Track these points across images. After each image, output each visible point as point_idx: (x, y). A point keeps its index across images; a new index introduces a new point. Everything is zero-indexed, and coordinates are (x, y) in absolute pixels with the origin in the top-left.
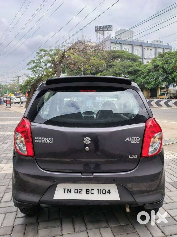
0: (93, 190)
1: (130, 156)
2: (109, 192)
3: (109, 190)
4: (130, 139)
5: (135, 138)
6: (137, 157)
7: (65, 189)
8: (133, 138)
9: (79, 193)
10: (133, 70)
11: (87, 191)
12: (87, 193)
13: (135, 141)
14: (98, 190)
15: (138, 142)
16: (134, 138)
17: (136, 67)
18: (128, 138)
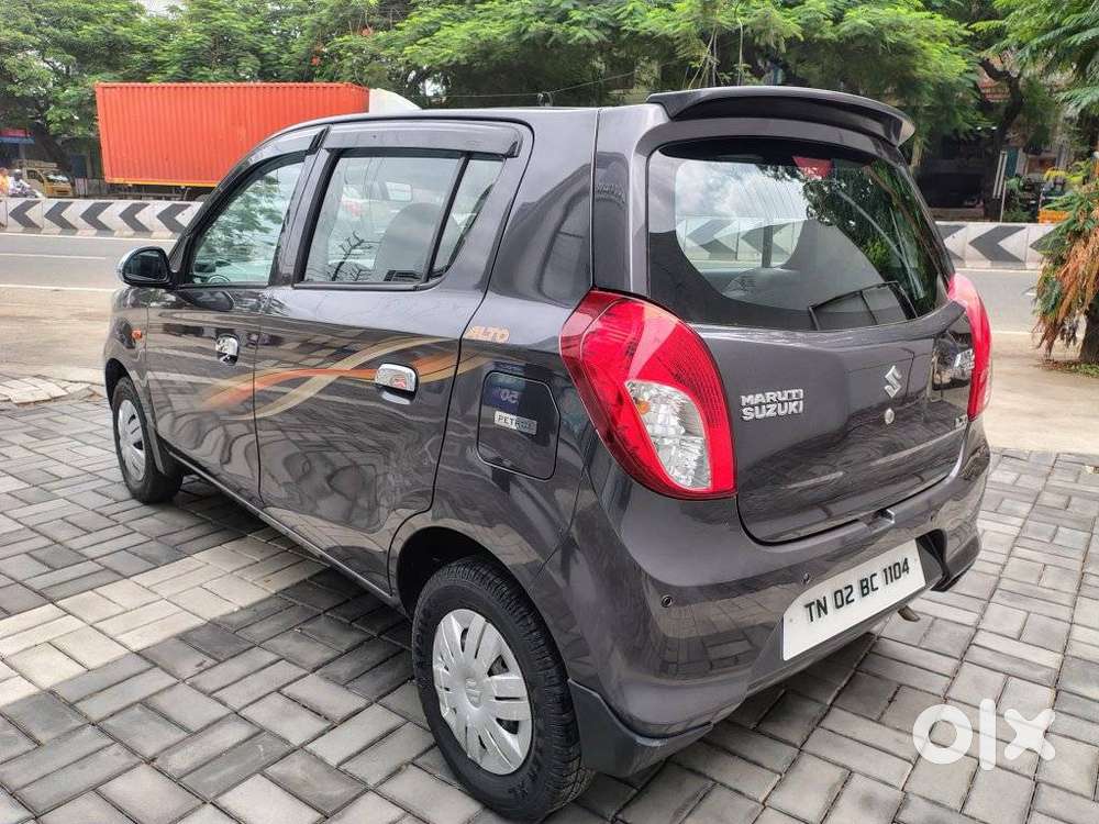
7: (809, 606)
10: (101, 38)
12: (864, 595)
17: (115, 22)
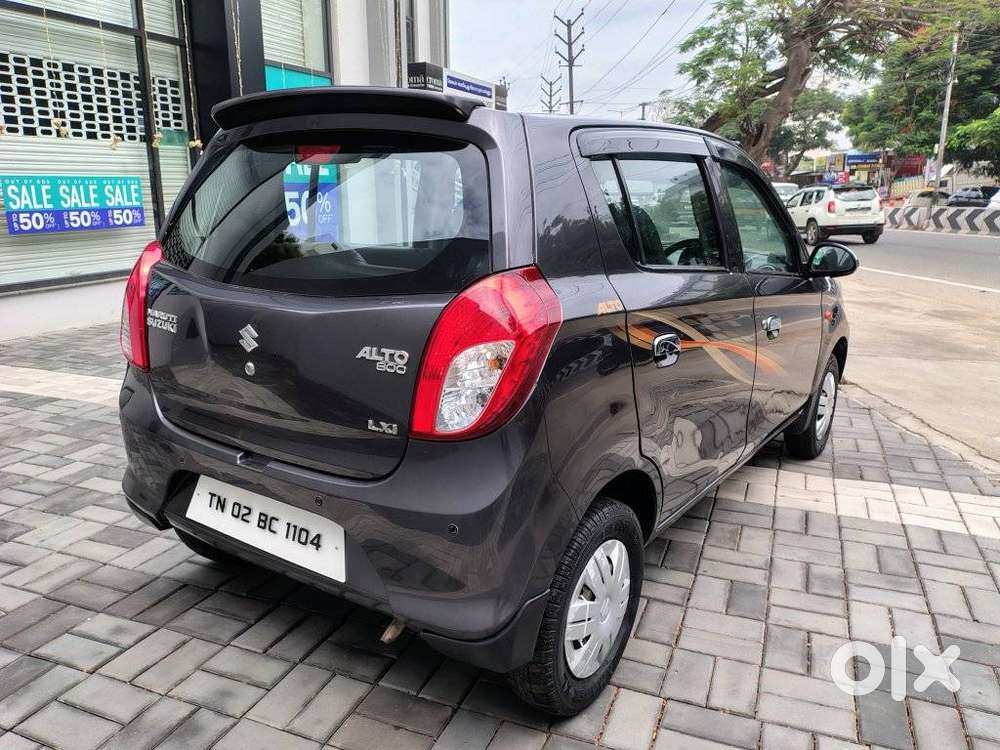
0: (277, 520)
1: (371, 422)
2: (315, 542)
3: (318, 536)
4: (371, 355)
5: (392, 351)
6: (395, 433)
7: (213, 495)
8: (383, 350)
9: (243, 519)
11: (260, 520)
12: (259, 526)
13: (391, 364)
14: (289, 524)
15: (400, 369)
16: (387, 352)
18: (367, 349)
